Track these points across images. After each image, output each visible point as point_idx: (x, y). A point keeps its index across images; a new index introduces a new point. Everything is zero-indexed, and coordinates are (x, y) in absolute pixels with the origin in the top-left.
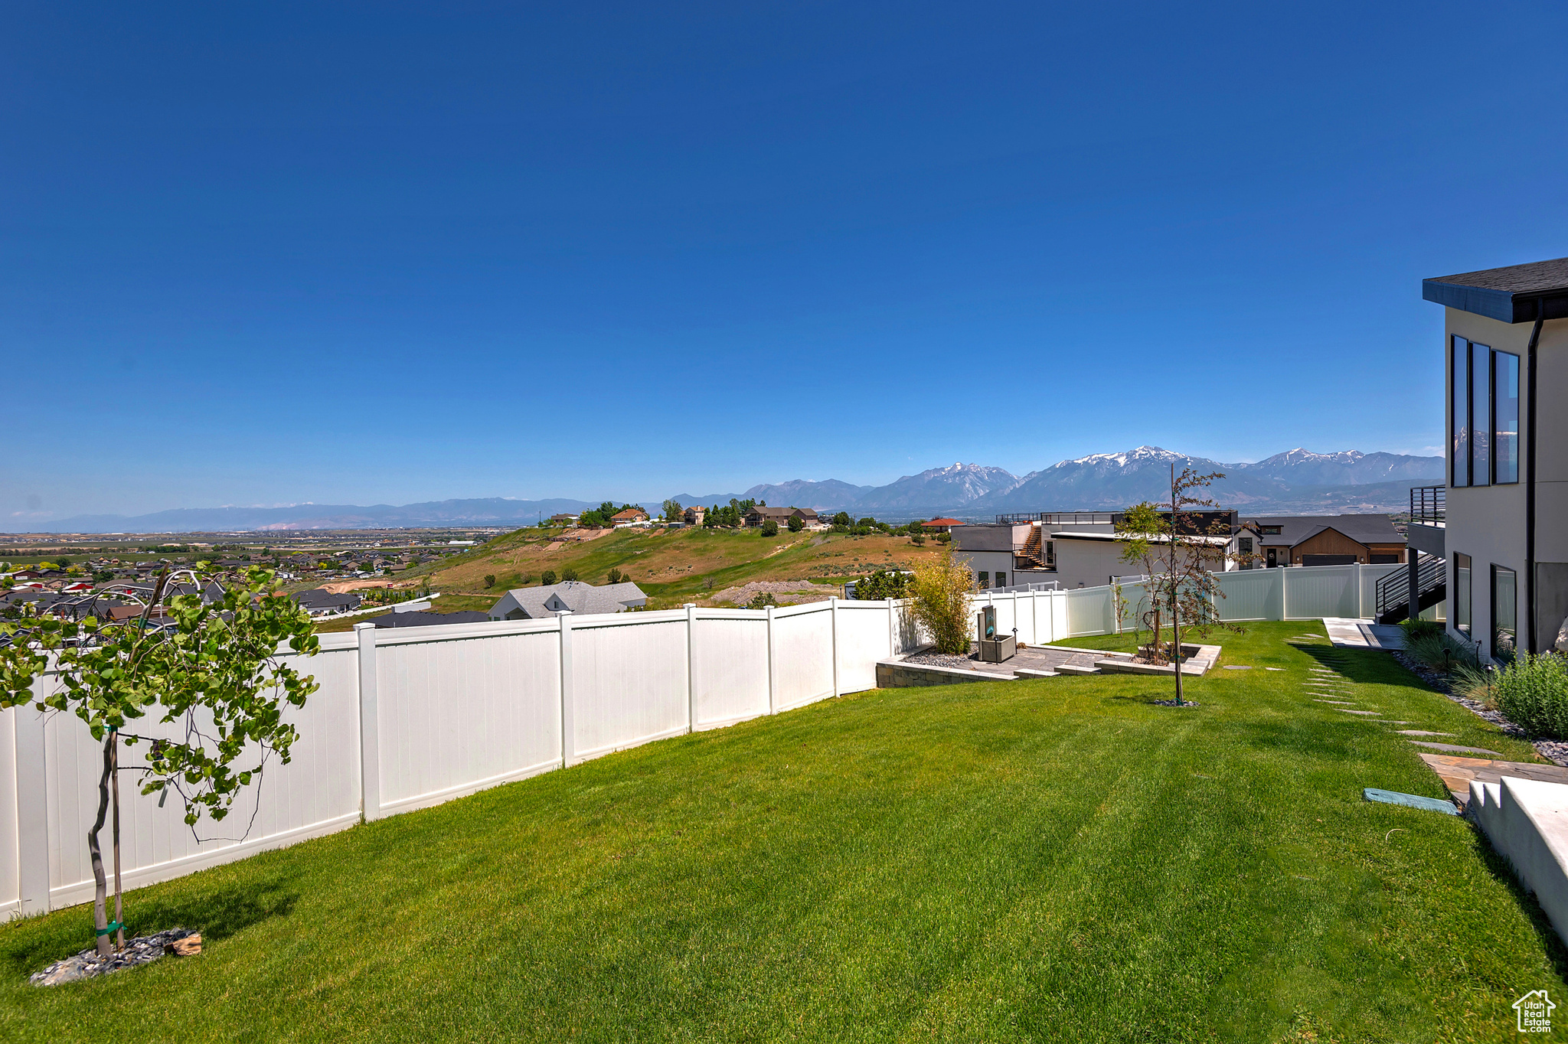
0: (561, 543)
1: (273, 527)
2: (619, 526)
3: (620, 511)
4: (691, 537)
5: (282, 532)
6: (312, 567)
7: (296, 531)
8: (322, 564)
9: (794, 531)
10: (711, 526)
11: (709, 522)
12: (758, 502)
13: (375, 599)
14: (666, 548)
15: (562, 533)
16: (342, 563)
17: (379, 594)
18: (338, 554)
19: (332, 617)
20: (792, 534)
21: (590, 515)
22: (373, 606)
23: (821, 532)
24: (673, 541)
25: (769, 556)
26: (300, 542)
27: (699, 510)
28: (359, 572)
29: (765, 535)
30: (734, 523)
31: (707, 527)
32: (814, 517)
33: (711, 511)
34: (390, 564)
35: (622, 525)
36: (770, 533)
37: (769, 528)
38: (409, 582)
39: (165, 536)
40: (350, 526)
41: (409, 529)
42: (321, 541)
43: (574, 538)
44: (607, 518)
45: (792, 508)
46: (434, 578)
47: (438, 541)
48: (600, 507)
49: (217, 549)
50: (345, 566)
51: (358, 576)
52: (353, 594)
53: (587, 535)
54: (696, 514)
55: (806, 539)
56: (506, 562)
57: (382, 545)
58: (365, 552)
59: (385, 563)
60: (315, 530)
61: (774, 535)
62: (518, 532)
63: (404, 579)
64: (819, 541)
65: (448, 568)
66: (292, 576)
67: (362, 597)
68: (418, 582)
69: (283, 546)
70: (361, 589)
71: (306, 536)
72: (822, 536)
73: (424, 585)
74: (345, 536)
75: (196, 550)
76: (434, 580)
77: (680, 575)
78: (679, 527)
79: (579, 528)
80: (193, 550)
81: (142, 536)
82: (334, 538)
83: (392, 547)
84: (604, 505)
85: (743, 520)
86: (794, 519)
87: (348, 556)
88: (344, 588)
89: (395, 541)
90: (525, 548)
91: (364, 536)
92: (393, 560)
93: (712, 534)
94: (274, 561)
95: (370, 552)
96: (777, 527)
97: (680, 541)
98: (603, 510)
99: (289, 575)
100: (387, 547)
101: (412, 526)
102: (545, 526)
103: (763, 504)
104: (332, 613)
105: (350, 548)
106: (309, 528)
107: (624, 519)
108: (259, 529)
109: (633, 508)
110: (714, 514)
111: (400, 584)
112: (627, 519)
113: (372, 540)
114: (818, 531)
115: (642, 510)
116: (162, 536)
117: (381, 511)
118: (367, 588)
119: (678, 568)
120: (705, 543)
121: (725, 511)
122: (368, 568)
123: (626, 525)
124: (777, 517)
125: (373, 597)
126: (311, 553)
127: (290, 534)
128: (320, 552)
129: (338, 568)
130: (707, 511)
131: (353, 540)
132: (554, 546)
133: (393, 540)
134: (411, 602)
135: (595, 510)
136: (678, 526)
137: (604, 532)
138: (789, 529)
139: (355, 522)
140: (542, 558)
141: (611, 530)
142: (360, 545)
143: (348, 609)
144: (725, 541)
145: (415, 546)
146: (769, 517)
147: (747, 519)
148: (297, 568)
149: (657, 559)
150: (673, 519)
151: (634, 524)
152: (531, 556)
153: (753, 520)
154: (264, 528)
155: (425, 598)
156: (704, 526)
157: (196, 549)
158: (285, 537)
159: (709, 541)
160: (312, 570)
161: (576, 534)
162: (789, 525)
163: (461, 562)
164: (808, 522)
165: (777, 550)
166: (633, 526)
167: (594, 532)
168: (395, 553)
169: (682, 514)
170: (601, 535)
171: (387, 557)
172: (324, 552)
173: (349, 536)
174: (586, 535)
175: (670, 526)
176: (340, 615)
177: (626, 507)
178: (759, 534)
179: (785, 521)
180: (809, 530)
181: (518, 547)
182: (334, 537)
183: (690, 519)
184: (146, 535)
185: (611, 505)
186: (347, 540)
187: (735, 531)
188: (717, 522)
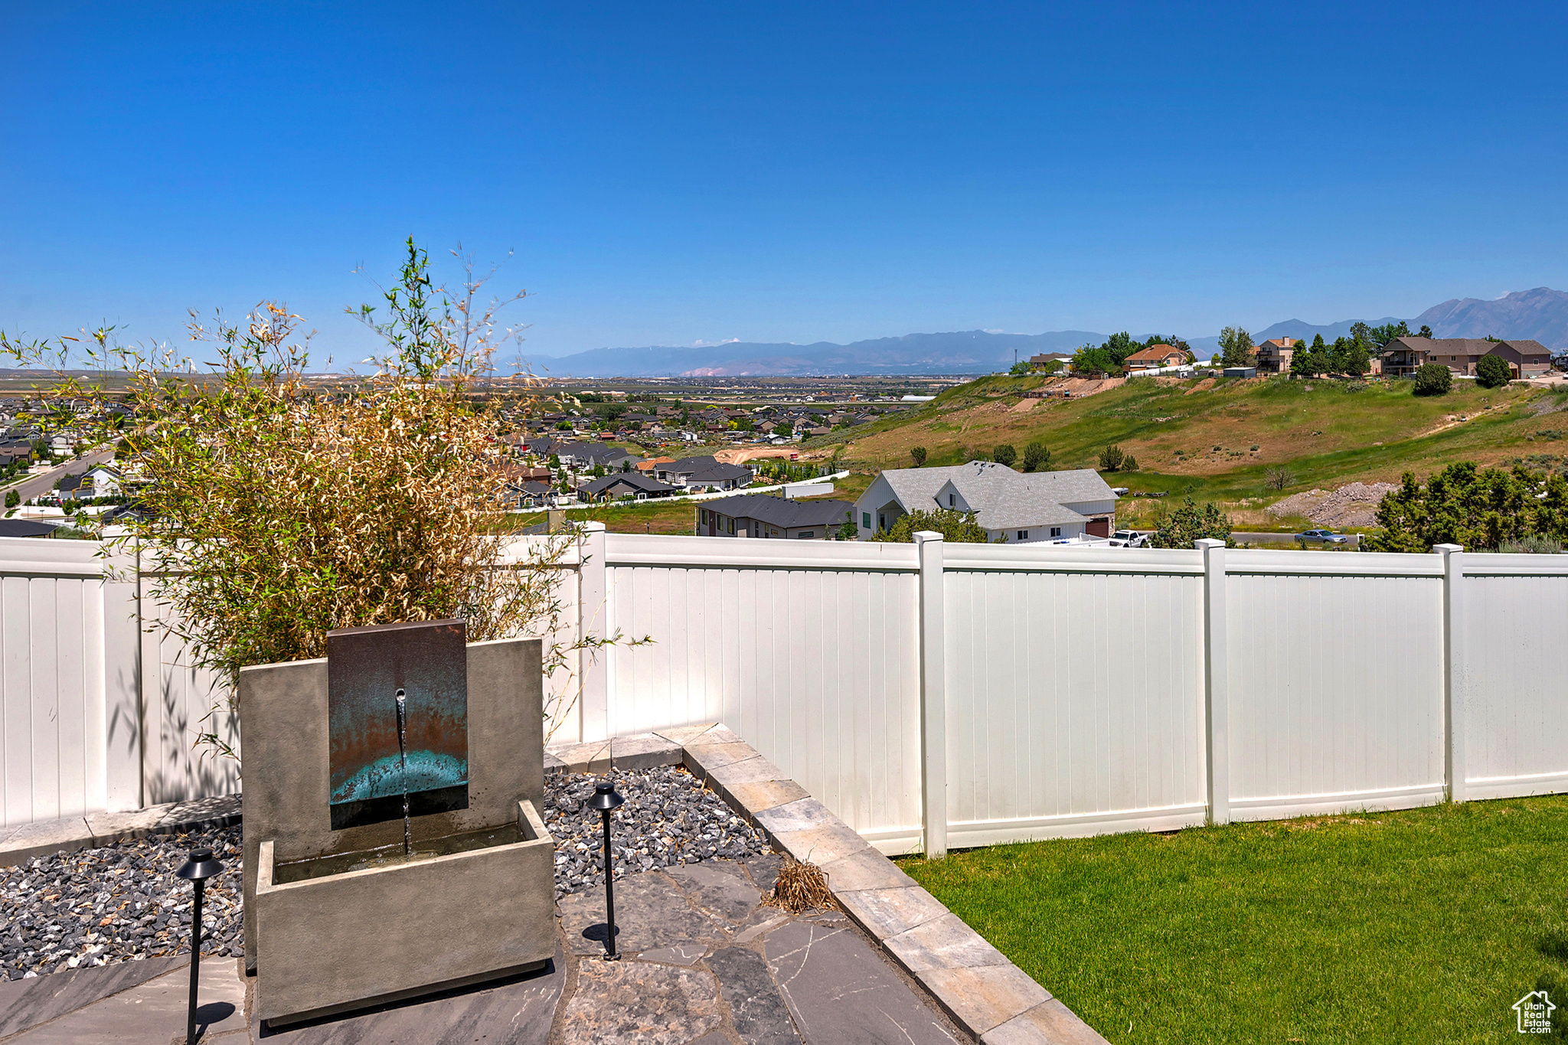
0: (1037, 400)
1: (697, 373)
2: (1136, 373)
3: (1143, 348)
4: (1264, 394)
5: (705, 380)
6: (720, 427)
7: (721, 378)
8: (732, 422)
9: (1488, 386)
10: (1307, 374)
11: (1303, 367)
12: (1415, 329)
13: (771, 475)
14: (1213, 414)
15: (1042, 385)
16: (756, 422)
17: (775, 468)
18: (758, 409)
19: (711, 496)
20: (1486, 391)
21: (1090, 354)
22: (767, 484)
23: (1554, 390)
24: (1228, 401)
25: (1426, 435)
26: (724, 393)
27: (1287, 344)
28: (772, 436)
29: (1420, 392)
30: (1357, 369)
31: (1299, 377)
32: (1545, 358)
33: (1309, 345)
34: (813, 426)
35: (1140, 372)
36: (1433, 388)
37: (1431, 380)
38: (818, 453)
39: (586, 382)
40: (785, 372)
41: (854, 378)
42: (747, 392)
43: (1059, 394)
44: (1118, 360)
45: (1491, 340)
46: (850, 448)
47: (889, 395)
48: (1107, 341)
49: (631, 400)
50: (759, 427)
51: (770, 441)
52: (747, 466)
53: (1082, 388)
54: (1282, 353)
55: (1517, 402)
56: (950, 429)
57: (816, 399)
58: (790, 408)
59: (807, 425)
60: (743, 377)
61: (1442, 392)
62: (976, 384)
63: (814, 448)
64: (1547, 406)
65: (873, 435)
66: (695, 437)
67: (755, 471)
68: (829, 454)
69: (702, 397)
70: (759, 459)
71: (732, 385)
72: (1556, 397)
73: (834, 458)
74: (776, 385)
75: (610, 400)
76: (851, 452)
77: (1234, 463)
78: (1243, 376)
79: (1071, 376)
80: (606, 400)
81: (564, 381)
82: (757, 387)
83: (827, 403)
84: (1114, 338)
85: (1375, 365)
86: (1491, 362)
87: (766, 413)
88: (739, 457)
89: (834, 394)
90: (982, 408)
91: (798, 386)
92: (820, 421)
93: (1308, 388)
94: (681, 417)
95: (795, 408)
96: (1448, 376)
97: (1243, 402)
98: (1113, 345)
99: (692, 436)
100: (821, 403)
101: (861, 373)
102: (1019, 372)
103: (1426, 332)
104: (710, 491)
105: (777, 402)
106: (737, 375)
107: (1147, 362)
108: (682, 375)
109: (1166, 342)
110: (1314, 350)
111: (808, 455)
112: (1152, 362)
113: (807, 391)
114: (1548, 387)
115: (1183, 346)
116: (583, 382)
117: (823, 351)
118: (766, 458)
119: (1232, 450)
120: (1292, 407)
121: (1340, 346)
122: (784, 431)
123: (1147, 372)
124: (1454, 358)
125: (768, 471)
126: (727, 408)
127: (714, 381)
128: (736, 407)
129: (749, 429)
130: (1299, 347)
131: (784, 391)
132: (1026, 405)
133: (833, 393)
134: (809, 482)
135: (1098, 346)
136: (1242, 374)
137: (1109, 383)
138: (1479, 382)
139: (790, 367)
140: (1003, 424)
141: (1122, 381)
142: (789, 399)
143: (735, 486)
144: (1333, 402)
145: (857, 402)
146: (1434, 358)
147: (1387, 362)
148: (704, 428)
149: (1194, 432)
150: (1236, 362)
151: (1163, 370)
152: (988, 421)
153: (1398, 363)
154: (688, 374)
155: (828, 478)
156: (1293, 375)
157: (609, 398)
158: (708, 386)
159: (1298, 403)
160: (721, 430)
161: (1065, 386)
162: (1479, 374)
163: (891, 426)
164: (1526, 368)
165: (1444, 422)
166: (1161, 374)
167: (1094, 383)
168: (826, 410)
169: (1255, 350)
170: (1103, 388)
171: (814, 416)
172: (741, 406)
173: (781, 386)
174: (1079, 389)
175: (1226, 374)
176: (723, 494)
177: (1154, 341)
178: (1407, 390)
179: (1472, 366)
180: (1526, 385)
181: (973, 405)
182: (763, 386)
183: (1267, 361)
184: (568, 381)
185: (1126, 337)
186: (776, 391)
187: (1356, 384)
188: (1321, 368)
